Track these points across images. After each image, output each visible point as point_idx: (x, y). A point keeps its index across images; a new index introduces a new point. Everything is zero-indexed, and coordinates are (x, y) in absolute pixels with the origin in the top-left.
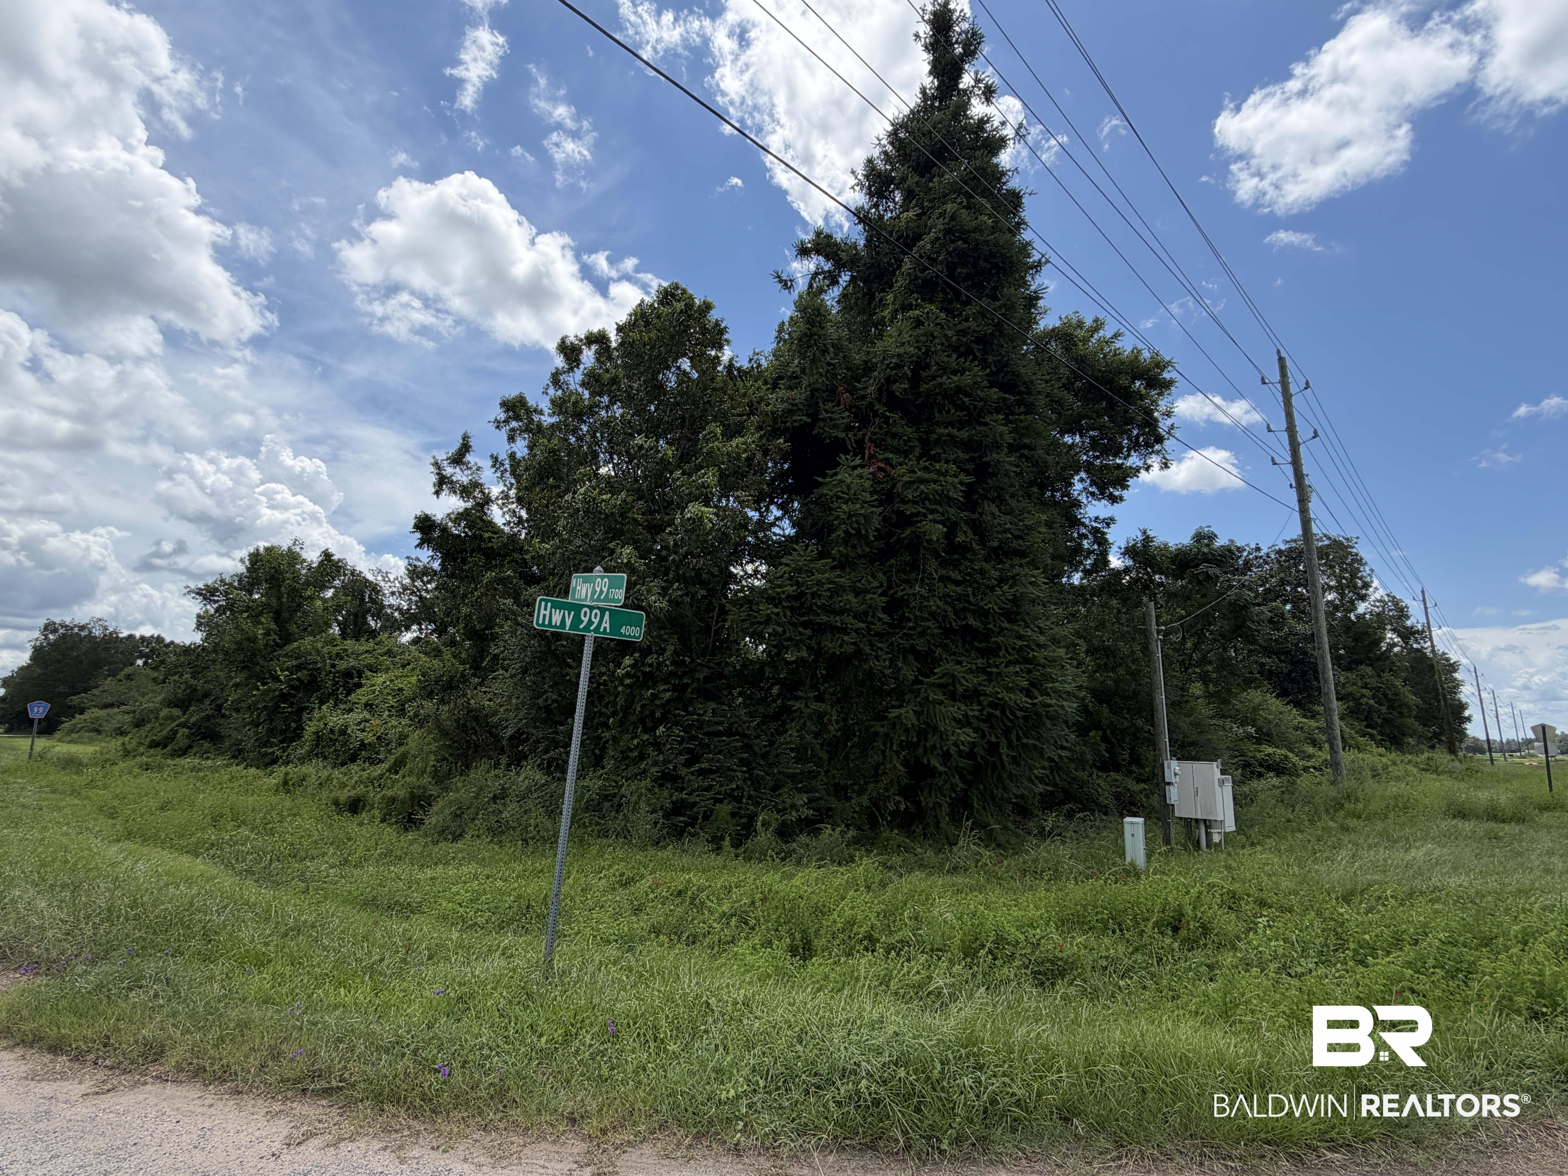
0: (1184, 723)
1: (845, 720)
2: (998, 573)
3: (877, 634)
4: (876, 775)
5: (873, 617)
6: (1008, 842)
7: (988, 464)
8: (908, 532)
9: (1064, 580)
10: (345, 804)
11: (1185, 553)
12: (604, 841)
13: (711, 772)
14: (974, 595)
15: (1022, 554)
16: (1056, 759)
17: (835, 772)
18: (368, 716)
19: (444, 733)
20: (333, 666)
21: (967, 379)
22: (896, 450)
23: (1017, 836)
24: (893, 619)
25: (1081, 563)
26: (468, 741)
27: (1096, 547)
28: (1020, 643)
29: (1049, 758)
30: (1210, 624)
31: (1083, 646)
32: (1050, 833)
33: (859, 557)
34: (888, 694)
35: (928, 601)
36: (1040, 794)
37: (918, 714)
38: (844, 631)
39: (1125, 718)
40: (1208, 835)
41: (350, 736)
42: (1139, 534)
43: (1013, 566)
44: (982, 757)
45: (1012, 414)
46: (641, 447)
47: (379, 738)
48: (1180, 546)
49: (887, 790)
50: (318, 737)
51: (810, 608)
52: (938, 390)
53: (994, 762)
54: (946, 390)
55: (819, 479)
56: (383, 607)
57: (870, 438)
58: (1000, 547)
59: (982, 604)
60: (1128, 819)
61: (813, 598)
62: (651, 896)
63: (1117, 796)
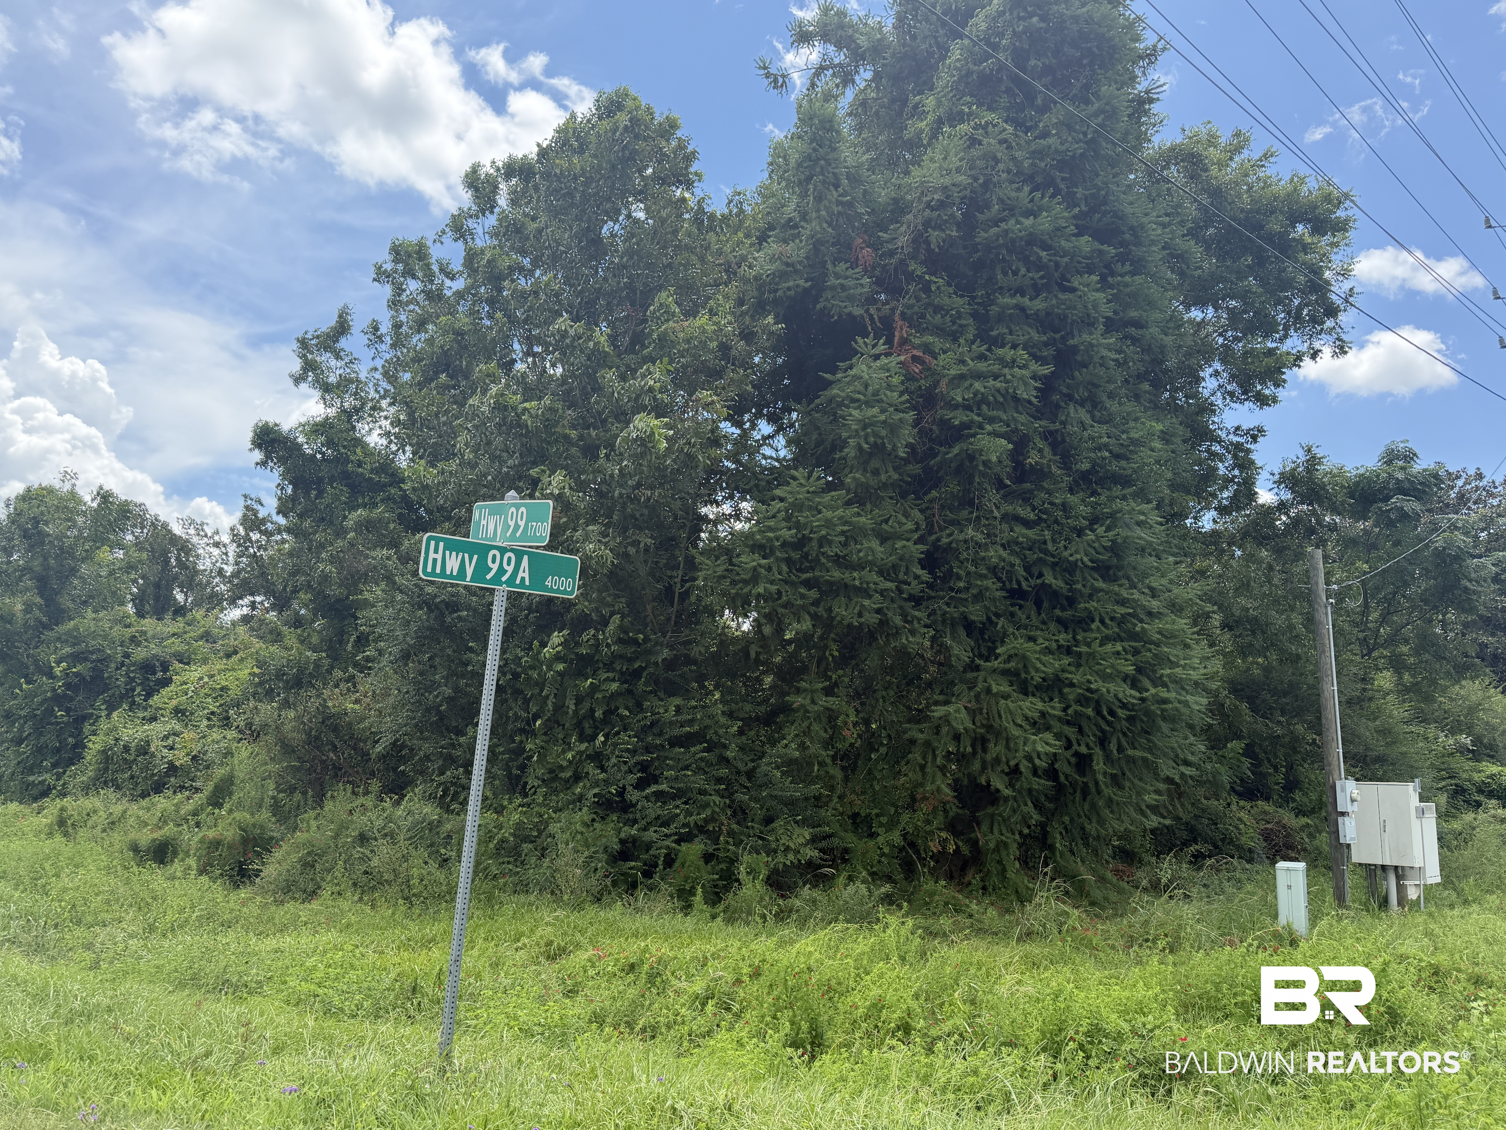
0: (1366, 729)
1: (867, 722)
2: (1089, 509)
3: (911, 598)
4: (912, 803)
5: (905, 574)
6: (1106, 899)
7: (1074, 349)
8: (956, 450)
9: (1188, 522)
10: (148, 851)
11: (1369, 480)
12: (522, 898)
13: (674, 797)
14: (1054, 541)
15: (1126, 482)
16: (1177, 779)
17: (853, 797)
18: (178, 727)
19: (287, 748)
20: (127, 655)
21: (1044, 223)
22: (939, 331)
23: (1120, 891)
24: (935, 578)
25: (1214, 495)
26: (323, 762)
27: (1236, 472)
28: (1123, 610)
29: (1168, 778)
30: (1406, 585)
31: (1217, 619)
32: (1167, 887)
33: (885, 486)
34: (930, 685)
35: (987, 550)
36: (1153, 831)
37: (972, 713)
38: (864, 592)
39: (1279, 723)
40: (1401, 889)
41: (153, 755)
42: (1301, 453)
43: (1111, 499)
44: (1067, 776)
45: (1113, 274)
46: (564, 334)
47: (194, 758)
48: (1362, 471)
49: (928, 822)
50: (106, 756)
51: (817, 560)
52: (1001, 241)
53: (1085, 784)
54: (1013, 241)
55: (828, 376)
56: (196, 572)
57: (903, 315)
58: (1092, 471)
59: (1066, 554)
60: (1281, 865)
61: (821, 546)
62: (591, 972)
63: (1267, 835)
